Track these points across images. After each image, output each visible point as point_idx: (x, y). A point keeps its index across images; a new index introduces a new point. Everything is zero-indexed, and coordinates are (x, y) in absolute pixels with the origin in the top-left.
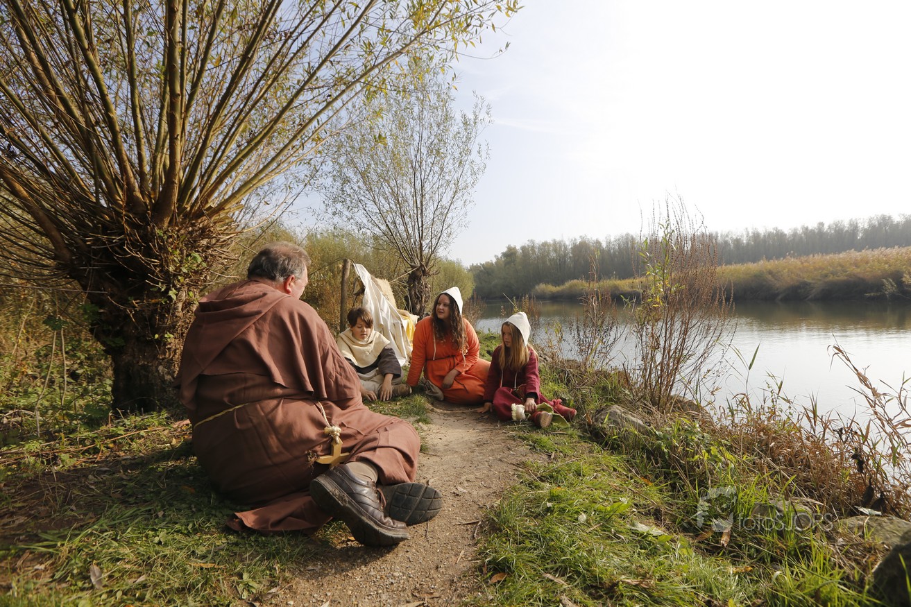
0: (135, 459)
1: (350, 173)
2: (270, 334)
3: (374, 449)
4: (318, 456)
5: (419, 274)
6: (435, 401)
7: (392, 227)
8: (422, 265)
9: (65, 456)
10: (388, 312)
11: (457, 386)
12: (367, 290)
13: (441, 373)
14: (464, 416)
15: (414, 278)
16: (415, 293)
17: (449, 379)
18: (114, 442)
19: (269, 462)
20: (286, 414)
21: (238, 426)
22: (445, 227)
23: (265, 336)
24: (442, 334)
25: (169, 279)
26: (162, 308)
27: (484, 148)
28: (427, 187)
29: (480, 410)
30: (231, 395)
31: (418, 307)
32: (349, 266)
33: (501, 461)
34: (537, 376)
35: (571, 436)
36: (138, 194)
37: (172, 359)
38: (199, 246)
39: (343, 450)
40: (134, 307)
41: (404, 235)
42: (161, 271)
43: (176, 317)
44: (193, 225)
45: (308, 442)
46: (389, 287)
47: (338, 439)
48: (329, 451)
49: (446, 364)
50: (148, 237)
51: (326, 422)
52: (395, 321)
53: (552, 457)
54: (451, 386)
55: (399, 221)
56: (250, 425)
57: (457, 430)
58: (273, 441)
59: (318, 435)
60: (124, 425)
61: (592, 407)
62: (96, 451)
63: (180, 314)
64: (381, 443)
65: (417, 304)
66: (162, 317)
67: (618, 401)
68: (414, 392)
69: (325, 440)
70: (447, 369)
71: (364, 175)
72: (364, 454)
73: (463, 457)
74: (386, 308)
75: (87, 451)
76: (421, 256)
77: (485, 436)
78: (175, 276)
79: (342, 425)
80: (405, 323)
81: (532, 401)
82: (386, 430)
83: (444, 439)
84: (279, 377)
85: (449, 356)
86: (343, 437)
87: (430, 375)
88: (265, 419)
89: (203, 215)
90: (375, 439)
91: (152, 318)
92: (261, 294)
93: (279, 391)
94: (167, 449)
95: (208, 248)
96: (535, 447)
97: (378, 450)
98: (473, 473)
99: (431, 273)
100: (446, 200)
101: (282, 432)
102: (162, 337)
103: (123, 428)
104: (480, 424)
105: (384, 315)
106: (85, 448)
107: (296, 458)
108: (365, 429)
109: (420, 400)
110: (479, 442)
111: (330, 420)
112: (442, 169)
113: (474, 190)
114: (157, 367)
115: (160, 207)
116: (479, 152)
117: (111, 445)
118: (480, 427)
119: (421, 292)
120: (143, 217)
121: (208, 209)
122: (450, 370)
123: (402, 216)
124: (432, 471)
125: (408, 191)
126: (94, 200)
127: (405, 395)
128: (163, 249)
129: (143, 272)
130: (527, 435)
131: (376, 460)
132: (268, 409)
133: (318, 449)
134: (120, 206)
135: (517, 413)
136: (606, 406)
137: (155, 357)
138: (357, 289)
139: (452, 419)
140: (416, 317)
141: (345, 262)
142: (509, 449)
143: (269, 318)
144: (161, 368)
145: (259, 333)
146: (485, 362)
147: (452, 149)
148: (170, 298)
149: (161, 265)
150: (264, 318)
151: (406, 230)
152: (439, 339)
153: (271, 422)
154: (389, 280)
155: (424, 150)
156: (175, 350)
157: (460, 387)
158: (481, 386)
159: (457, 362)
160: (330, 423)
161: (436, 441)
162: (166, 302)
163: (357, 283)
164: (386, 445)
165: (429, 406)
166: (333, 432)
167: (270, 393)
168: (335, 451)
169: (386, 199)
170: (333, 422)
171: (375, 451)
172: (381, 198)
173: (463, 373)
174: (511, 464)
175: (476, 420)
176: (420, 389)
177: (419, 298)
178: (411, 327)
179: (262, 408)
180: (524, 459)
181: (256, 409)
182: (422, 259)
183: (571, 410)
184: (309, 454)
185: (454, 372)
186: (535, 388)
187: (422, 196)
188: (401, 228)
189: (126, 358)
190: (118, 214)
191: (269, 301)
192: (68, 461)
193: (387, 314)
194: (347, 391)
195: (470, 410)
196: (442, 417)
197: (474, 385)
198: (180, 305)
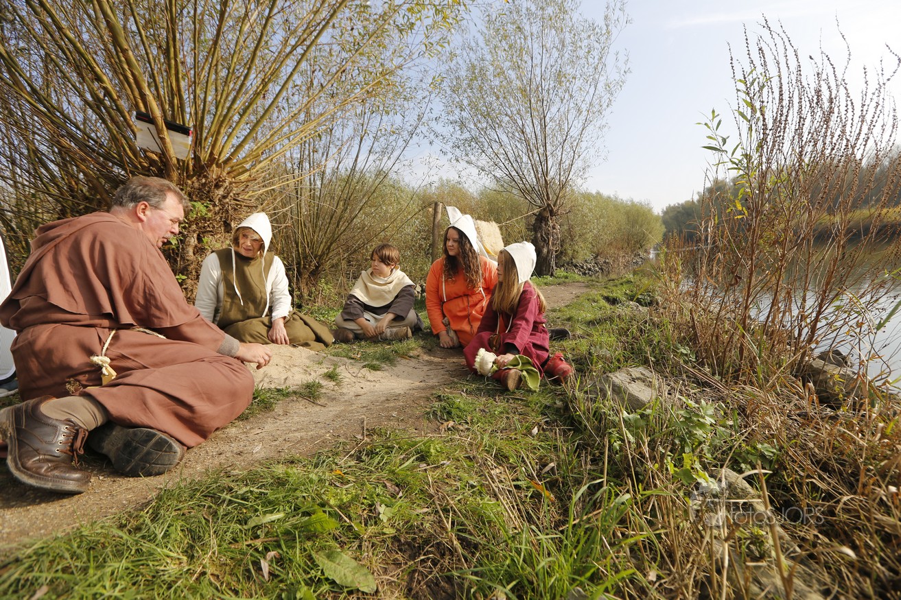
5: (547, 214)
8: (549, 205)
15: (540, 220)
20: (49, 339)
26: (174, 253)
31: (545, 250)
32: (439, 210)
45: (68, 369)
47: (105, 370)
48: (97, 382)
49: (458, 305)
58: (34, 366)
59: (85, 363)
63: (192, 258)
69: (89, 369)
76: (547, 194)
93: (61, 316)
99: (560, 213)
101: (43, 356)
132: (36, 333)
135: (482, 362)
141: (436, 204)
159: (473, 302)
168: (103, 382)
177: (545, 241)
183: (567, 368)
184: (69, 382)
198: (190, 250)
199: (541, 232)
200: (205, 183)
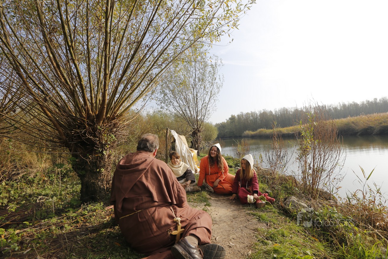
0: (93, 227)
1: (167, 91)
2: (151, 178)
3: (196, 228)
4: (172, 231)
5: (197, 131)
6: (210, 193)
7: (184, 112)
8: (197, 128)
9: (66, 225)
10: (185, 150)
11: (219, 186)
12: (177, 141)
13: (213, 181)
14: (224, 201)
15: (194, 134)
16: (195, 140)
17: (216, 183)
18: (84, 218)
19: (152, 235)
20: (159, 214)
21: (140, 220)
22: (207, 111)
23: (149, 179)
24: (213, 164)
25: (103, 146)
26: (100, 158)
27: (221, 77)
28: (199, 95)
29: (231, 198)
30: (136, 207)
31: (197, 146)
32: (169, 131)
33: (246, 227)
34: (257, 183)
35: (274, 213)
36: (91, 112)
37: (103, 179)
38: (113, 131)
39: (182, 228)
40: (90, 158)
41: (189, 115)
42: (99, 143)
43: (105, 161)
44: (111, 123)
45: (167, 225)
46: (185, 138)
47: (179, 223)
48: (176, 228)
49: (214, 176)
50: (95, 130)
51: (174, 216)
52: (189, 154)
53: (269, 225)
54: (217, 186)
55: (187, 109)
56: (145, 219)
57: (223, 209)
58: (154, 227)
59: (171, 222)
60: (87, 210)
61: (282, 197)
62: (78, 222)
63: (107, 160)
64: (198, 225)
65: (196, 144)
66: (100, 161)
67: (293, 194)
68: (202, 190)
69: (174, 224)
70: (215, 179)
71: (173, 91)
72: (192, 232)
73: (228, 225)
74: (185, 148)
75: (74, 222)
76: (197, 124)
77: (236, 213)
78: (105, 145)
79: (181, 216)
80: (193, 154)
81: (256, 195)
82: (199, 218)
83: (218, 214)
84: (156, 197)
85: (216, 173)
86: (182, 222)
87: (208, 181)
88: (151, 217)
89: (115, 118)
90: (195, 224)
91: (96, 162)
92: (145, 160)
93: (156, 204)
94: (105, 222)
95: (116, 131)
96: (260, 219)
97: (197, 229)
98: (234, 234)
99: (201, 131)
100: (207, 100)
101: (158, 222)
102: (100, 170)
103: (87, 211)
104: (232, 206)
105: (184, 152)
106: (73, 221)
107: (163, 233)
108: (189, 217)
109: (205, 194)
110: (234, 216)
111: (176, 215)
112: (205, 87)
113: (218, 95)
114: (98, 183)
115: (99, 117)
116: (220, 79)
117: (83, 219)
118: (233, 207)
119: (198, 139)
120: (93, 121)
121: (116, 116)
122: (216, 179)
123: (189, 107)
124: (216, 233)
125: (191, 96)
126: (75, 115)
127: (198, 191)
128: (100, 133)
129: (93, 144)
130: (255, 213)
131: (197, 235)
132: (152, 212)
133: (172, 228)
134: (85, 118)
135: (250, 199)
136: (288, 196)
137: (97, 179)
138: (172, 140)
139: (219, 203)
140: (196, 151)
141: (167, 129)
142: (249, 221)
143: (149, 171)
144: (99, 183)
145: (146, 178)
146: (232, 175)
147: (208, 78)
148: (103, 154)
149: (99, 140)
150: (147, 171)
151: (191, 113)
152: (211, 165)
153: (153, 218)
154: (185, 136)
155: (197, 80)
156: (105, 175)
157: (221, 187)
158: (230, 186)
159: (219, 175)
160: (176, 216)
161: (215, 216)
162: (101, 156)
163: (172, 138)
164: (201, 226)
165: (208, 196)
166: (178, 220)
167: (152, 205)
168: (178, 229)
169: (182, 101)
170: (177, 215)
171: (196, 230)
172: (180, 101)
173: (222, 181)
174: (251, 229)
175: (230, 203)
176: (203, 188)
177: (197, 142)
178: (195, 156)
179: (149, 212)
180: (256, 227)
181: (147, 212)
182: (197, 125)
183: (273, 199)
184: (168, 231)
185: (218, 180)
186: (257, 189)
187: (197, 99)
188: (189, 112)
189: (86, 179)
190: (84, 121)
191: (148, 163)
192: (68, 228)
193: (185, 152)
194: (183, 199)
195: (226, 198)
196: (215, 202)
197: (227, 186)
198: (107, 156)
199: (195, 138)
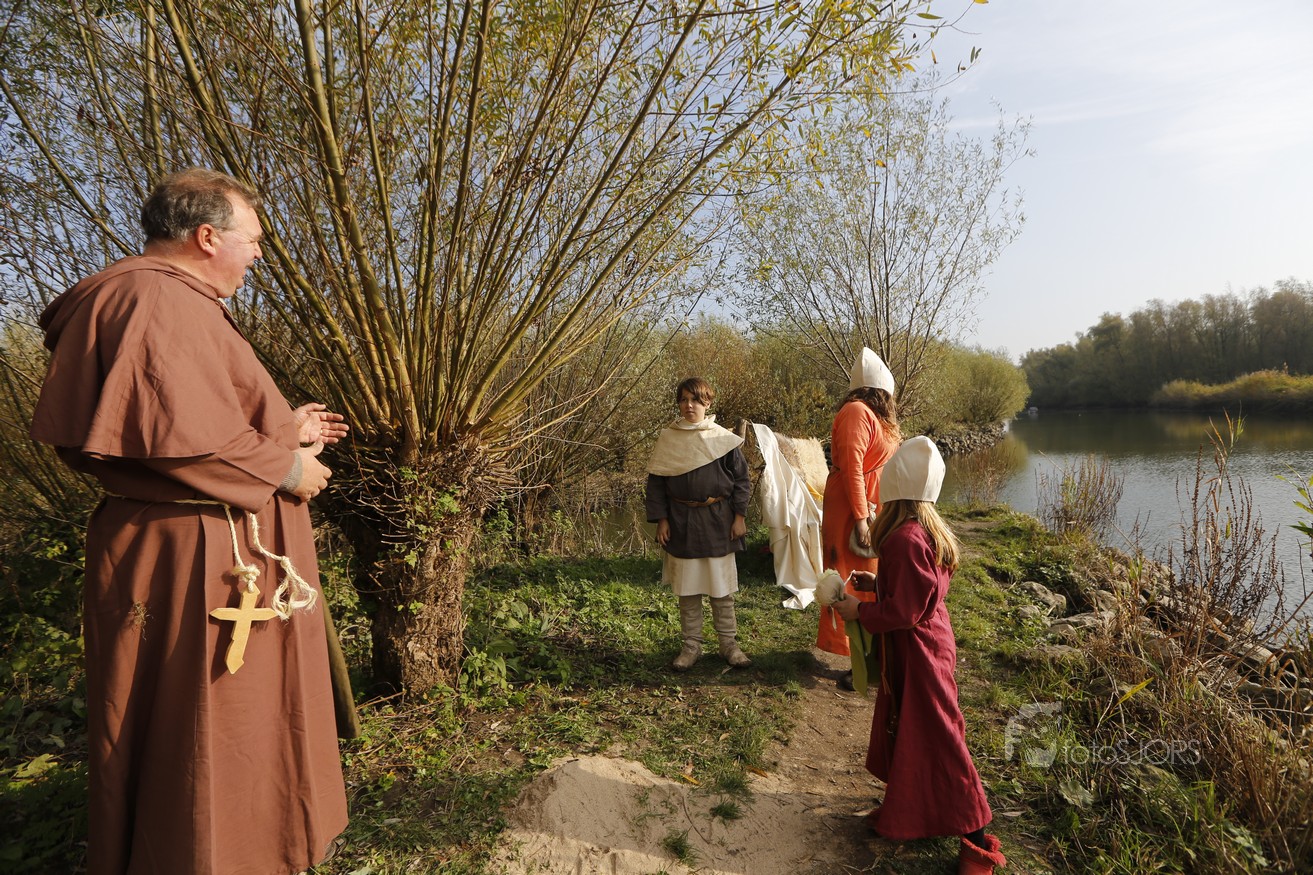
10: (800, 505)
12: (769, 469)
26: (408, 569)
40: (379, 569)
43: (426, 579)
46: (821, 453)
52: (810, 521)
63: (432, 575)
66: (409, 581)
102: (408, 608)
105: (793, 511)
114: (406, 643)
137: (404, 631)
144: (410, 644)
154: (820, 437)
193: (798, 510)
198: (430, 564)
200: (452, 457)
